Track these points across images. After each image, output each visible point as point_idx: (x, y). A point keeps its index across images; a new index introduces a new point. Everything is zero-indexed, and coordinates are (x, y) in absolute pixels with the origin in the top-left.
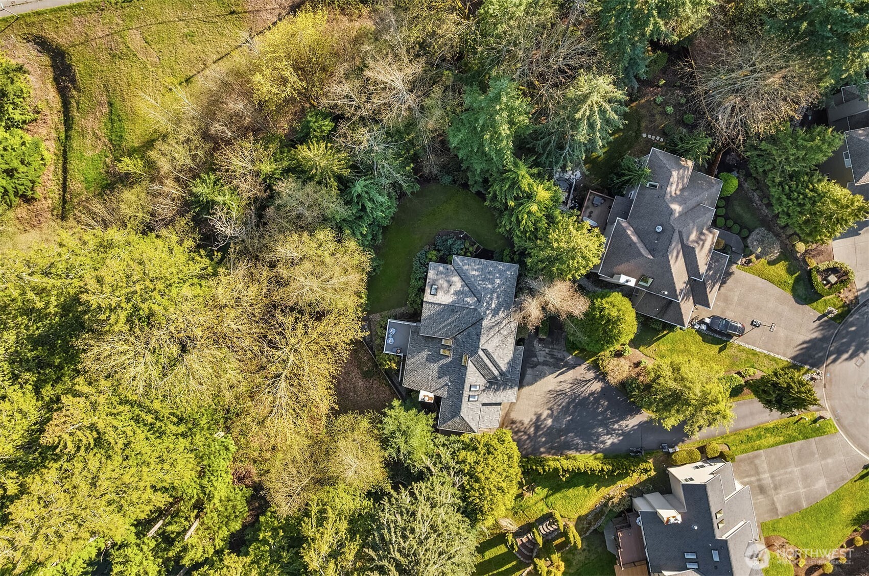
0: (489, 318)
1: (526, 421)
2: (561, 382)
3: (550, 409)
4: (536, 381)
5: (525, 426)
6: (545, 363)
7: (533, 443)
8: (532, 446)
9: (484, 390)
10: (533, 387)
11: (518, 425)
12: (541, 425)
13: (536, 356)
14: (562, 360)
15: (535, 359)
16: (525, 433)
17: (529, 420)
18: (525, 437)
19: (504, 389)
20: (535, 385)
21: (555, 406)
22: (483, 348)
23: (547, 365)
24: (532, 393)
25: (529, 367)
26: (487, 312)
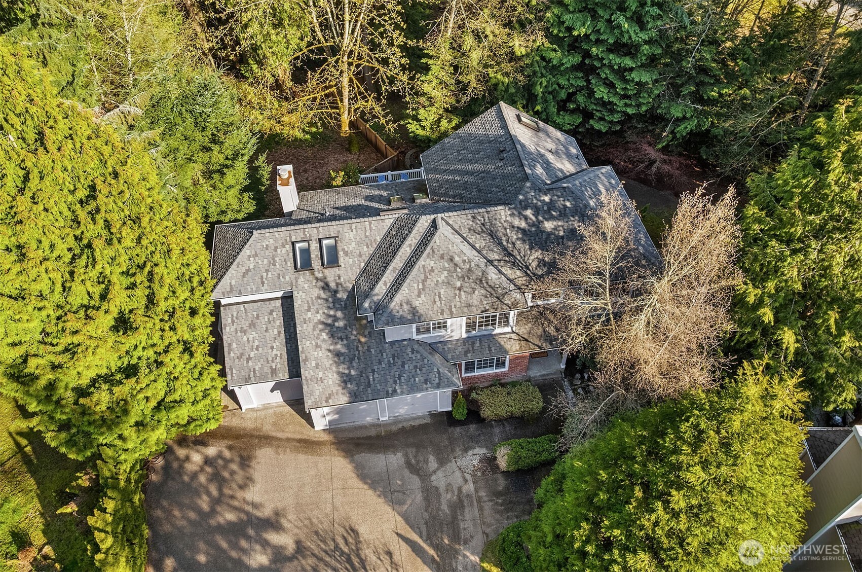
0: (517, 222)
1: (253, 494)
2: (389, 554)
3: (300, 548)
4: (373, 486)
5: (240, 494)
6: (430, 494)
7: (188, 530)
8: (180, 530)
9: (326, 287)
10: (355, 482)
11: (239, 478)
12: (248, 538)
13: (442, 462)
14: (456, 537)
15: (433, 464)
16: (216, 502)
17: (257, 499)
18: (204, 503)
19: (338, 354)
20: (360, 485)
21: (311, 561)
22: (440, 223)
23: (427, 499)
24: (337, 484)
25: (406, 455)
26: (529, 213)
